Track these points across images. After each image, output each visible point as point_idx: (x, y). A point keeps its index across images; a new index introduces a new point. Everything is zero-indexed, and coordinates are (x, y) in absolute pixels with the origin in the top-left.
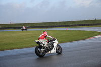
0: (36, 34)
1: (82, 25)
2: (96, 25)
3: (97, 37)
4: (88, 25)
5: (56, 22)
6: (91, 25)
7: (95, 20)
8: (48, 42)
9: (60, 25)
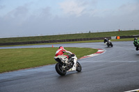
0: (8, 54)
1: (73, 40)
2: (91, 39)
3: (92, 55)
4: (81, 40)
5: (38, 37)
6: (85, 40)
7: (90, 33)
8: (69, 57)
9: (43, 40)
